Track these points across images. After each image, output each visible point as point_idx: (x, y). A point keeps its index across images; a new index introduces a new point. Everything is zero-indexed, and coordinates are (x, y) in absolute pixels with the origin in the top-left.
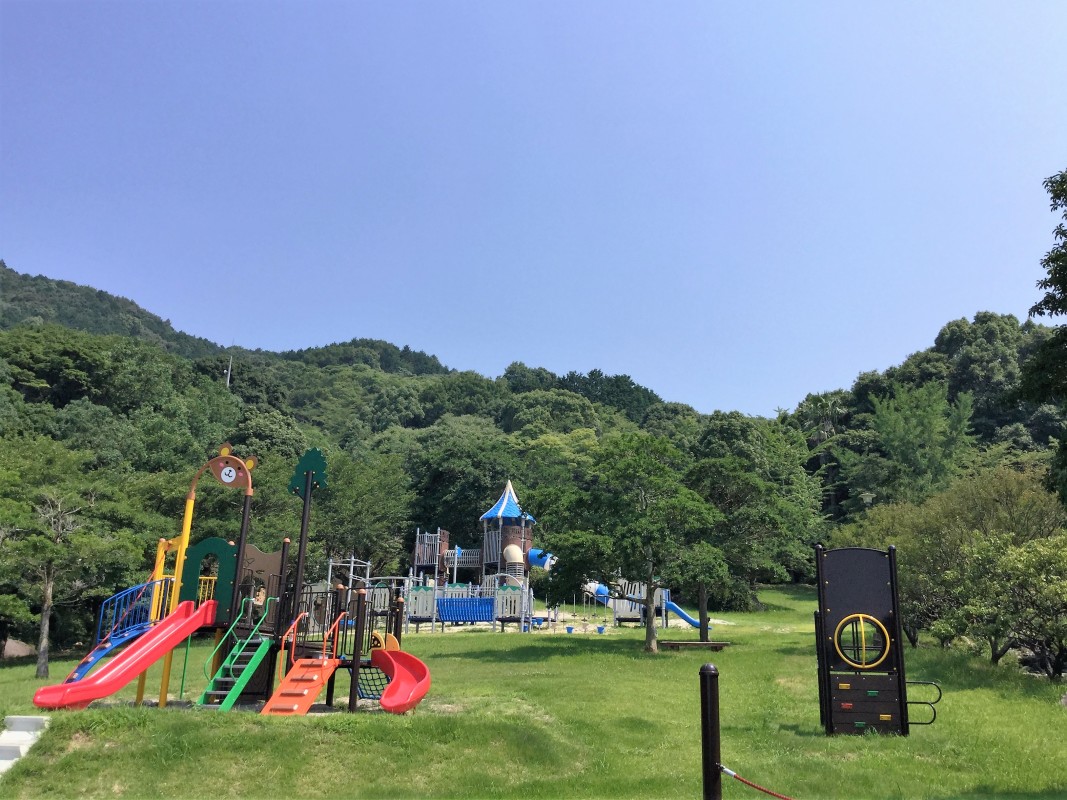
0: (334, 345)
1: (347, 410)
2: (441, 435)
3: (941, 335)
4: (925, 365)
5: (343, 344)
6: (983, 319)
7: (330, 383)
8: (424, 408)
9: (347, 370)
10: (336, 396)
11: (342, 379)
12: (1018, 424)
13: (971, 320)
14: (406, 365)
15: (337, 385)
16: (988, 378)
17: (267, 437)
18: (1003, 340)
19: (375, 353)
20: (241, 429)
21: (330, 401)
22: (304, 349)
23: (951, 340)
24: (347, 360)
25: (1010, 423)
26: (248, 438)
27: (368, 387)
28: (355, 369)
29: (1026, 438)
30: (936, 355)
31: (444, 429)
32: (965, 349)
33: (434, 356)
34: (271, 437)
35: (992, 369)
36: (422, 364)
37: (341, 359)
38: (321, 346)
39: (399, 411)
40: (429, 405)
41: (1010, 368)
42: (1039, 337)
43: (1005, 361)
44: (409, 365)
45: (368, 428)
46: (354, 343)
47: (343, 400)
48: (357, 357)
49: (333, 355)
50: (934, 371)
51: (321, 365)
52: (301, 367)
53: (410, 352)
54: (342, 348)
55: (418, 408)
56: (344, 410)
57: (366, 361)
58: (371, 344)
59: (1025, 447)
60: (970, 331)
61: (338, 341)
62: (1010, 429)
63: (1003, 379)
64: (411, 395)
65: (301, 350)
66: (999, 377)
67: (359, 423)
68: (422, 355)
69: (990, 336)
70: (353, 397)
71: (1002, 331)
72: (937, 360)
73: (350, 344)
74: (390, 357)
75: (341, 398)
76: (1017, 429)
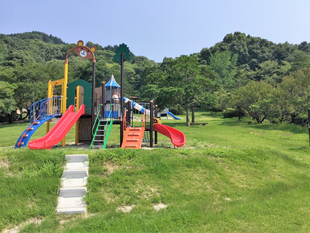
0: (26, 33)
1: (35, 54)
2: (72, 62)
3: (225, 38)
4: (222, 46)
5: (30, 33)
6: (237, 34)
7: (28, 45)
8: (63, 54)
9: (33, 41)
10: (30, 49)
11: (31, 43)
12: (247, 64)
13: (233, 34)
14: (51, 41)
15: (30, 45)
16: (239, 51)
17: (20, 58)
18: (243, 40)
19: (41, 36)
20: (10, 55)
21: (28, 50)
22: (16, 33)
23: (228, 39)
24: (32, 38)
25: (244, 64)
26: (13, 58)
27: (41, 47)
28: (35, 41)
29: (248, 68)
30: (224, 43)
31: (73, 60)
32: (233, 42)
33: (60, 38)
34: (22, 58)
35: (240, 48)
36: (57, 41)
37: (29, 37)
38: (22, 33)
39: (54, 54)
40: (64, 53)
41: (245, 48)
42: (252, 40)
43: (243, 46)
44: (52, 41)
45: (44, 59)
46: (33, 32)
47: (33, 51)
48: (35, 37)
49: (27, 36)
50: (224, 48)
51: (23, 39)
52: (17, 39)
53: (52, 37)
54: (29, 34)
55: (61, 54)
56: (34, 53)
57: (38, 38)
58: (39, 33)
59: (248, 70)
60: (234, 37)
61: (28, 32)
62: (244, 65)
63: (243, 51)
64: (58, 49)
65: (15, 34)
66: (242, 50)
67: (41, 58)
68: (56, 38)
69: (240, 38)
70: (36, 49)
71: (243, 37)
72: (225, 45)
73: (32, 33)
74: (46, 38)
75: (32, 50)
76: (246, 65)
